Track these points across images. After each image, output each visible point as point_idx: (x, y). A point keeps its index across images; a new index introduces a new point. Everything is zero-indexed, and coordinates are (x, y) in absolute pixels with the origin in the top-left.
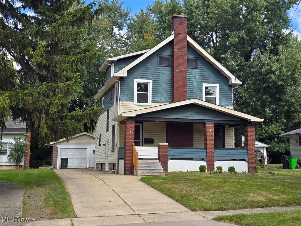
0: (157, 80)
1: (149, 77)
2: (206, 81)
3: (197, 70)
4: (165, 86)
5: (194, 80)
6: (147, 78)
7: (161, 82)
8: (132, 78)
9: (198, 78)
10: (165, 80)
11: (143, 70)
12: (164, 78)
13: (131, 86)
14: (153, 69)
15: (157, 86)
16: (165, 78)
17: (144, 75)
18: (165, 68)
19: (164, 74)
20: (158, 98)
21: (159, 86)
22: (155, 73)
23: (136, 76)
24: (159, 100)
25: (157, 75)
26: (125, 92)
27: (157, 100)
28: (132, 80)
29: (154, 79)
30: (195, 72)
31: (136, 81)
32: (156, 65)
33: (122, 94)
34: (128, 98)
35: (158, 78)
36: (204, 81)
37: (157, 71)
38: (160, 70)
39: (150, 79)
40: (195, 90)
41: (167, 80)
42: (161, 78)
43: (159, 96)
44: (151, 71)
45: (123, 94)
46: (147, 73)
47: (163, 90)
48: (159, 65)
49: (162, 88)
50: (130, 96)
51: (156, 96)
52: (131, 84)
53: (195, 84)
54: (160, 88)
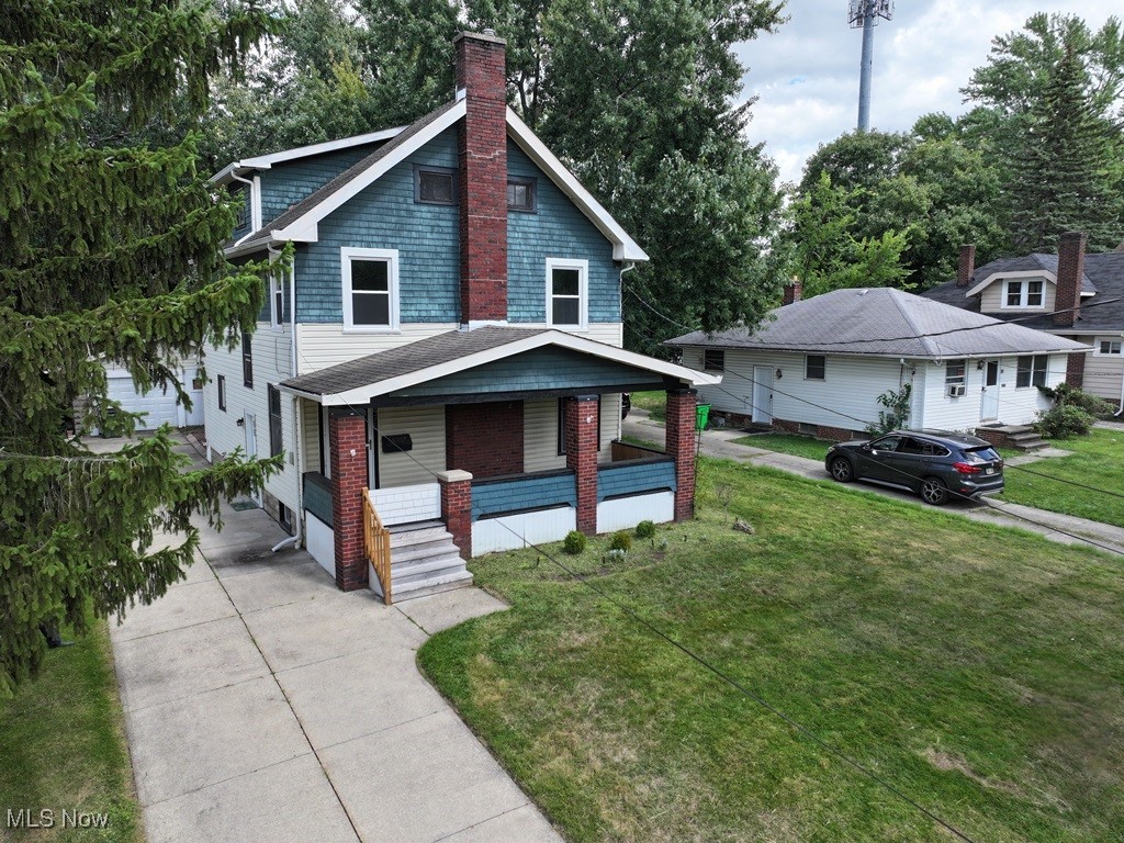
0: (415, 248)
1: (391, 240)
2: (556, 250)
3: (531, 217)
4: (439, 269)
5: (523, 247)
6: (384, 244)
7: (426, 255)
8: (334, 244)
9: (534, 242)
10: (439, 249)
11: (369, 217)
12: (437, 243)
13: (333, 271)
14: (403, 213)
15: (416, 268)
16: (440, 243)
17: (373, 232)
18: (437, 209)
19: (436, 229)
20: (419, 307)
21: (423, 268)
22: (408, 227)
23: (347, 237)
24: (424, 314)
25: (414, 234)
26: (314, 291)
27: (417, 314)
28: (335, 250)
29: (404, 247)
30: (525, 223)
31: (348, 254)
32: (411, 201)
33: (304, 298)
34: (322, 312)
35: (417, 242)
36: (550, 249)
37: (415, 221)
38: (424, 215)
39: (394, 246)
40: (525, 278)
41: (444, 250)
42: (426, 242)
43: (424, 301)
44: (394, 220)
45: (308, 299)
46: (384, 226)
47: (436, 281)
48: (418, 198)
49: (429, 275)
50: (331, 306)
51: (414, 301)
52: (333, 264)
53: (525, 260)
54: (424, 275)
